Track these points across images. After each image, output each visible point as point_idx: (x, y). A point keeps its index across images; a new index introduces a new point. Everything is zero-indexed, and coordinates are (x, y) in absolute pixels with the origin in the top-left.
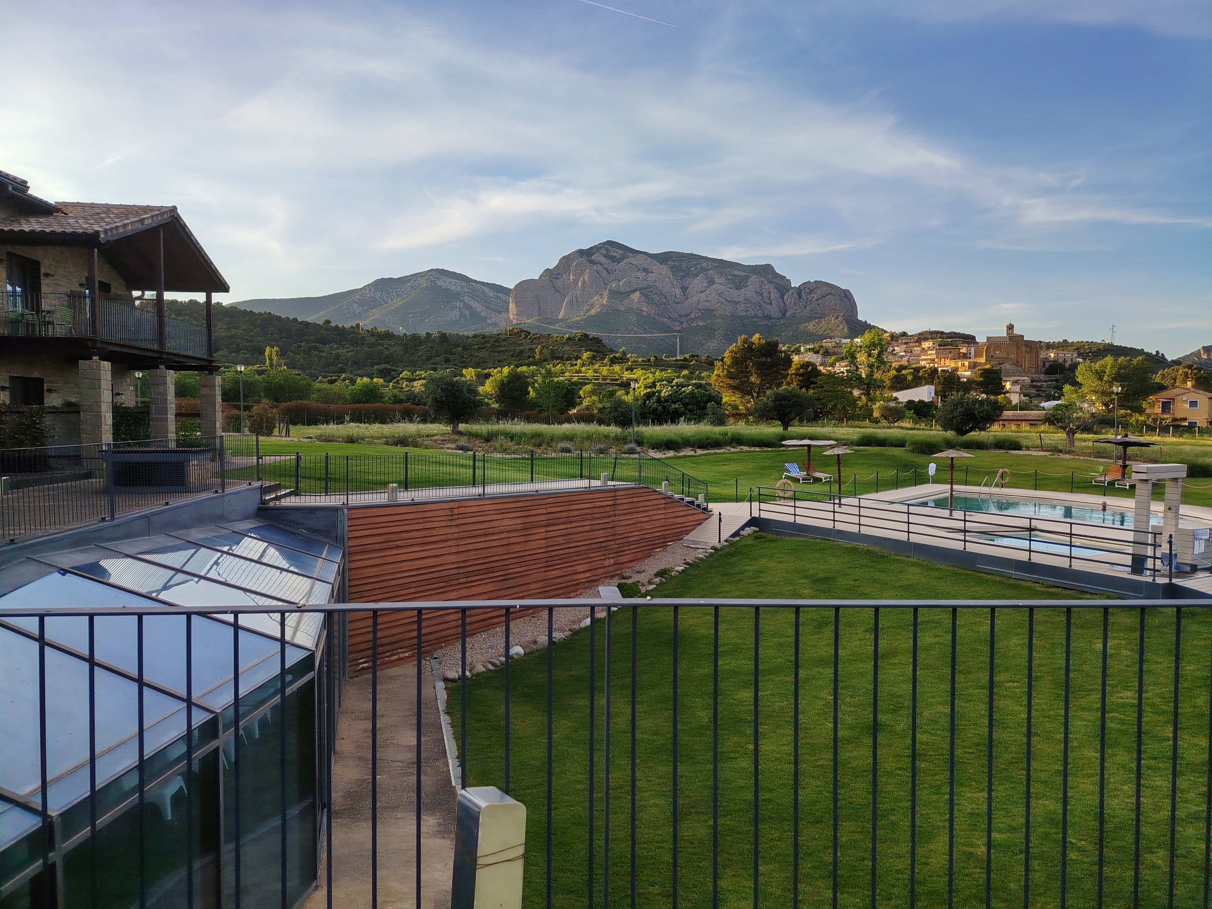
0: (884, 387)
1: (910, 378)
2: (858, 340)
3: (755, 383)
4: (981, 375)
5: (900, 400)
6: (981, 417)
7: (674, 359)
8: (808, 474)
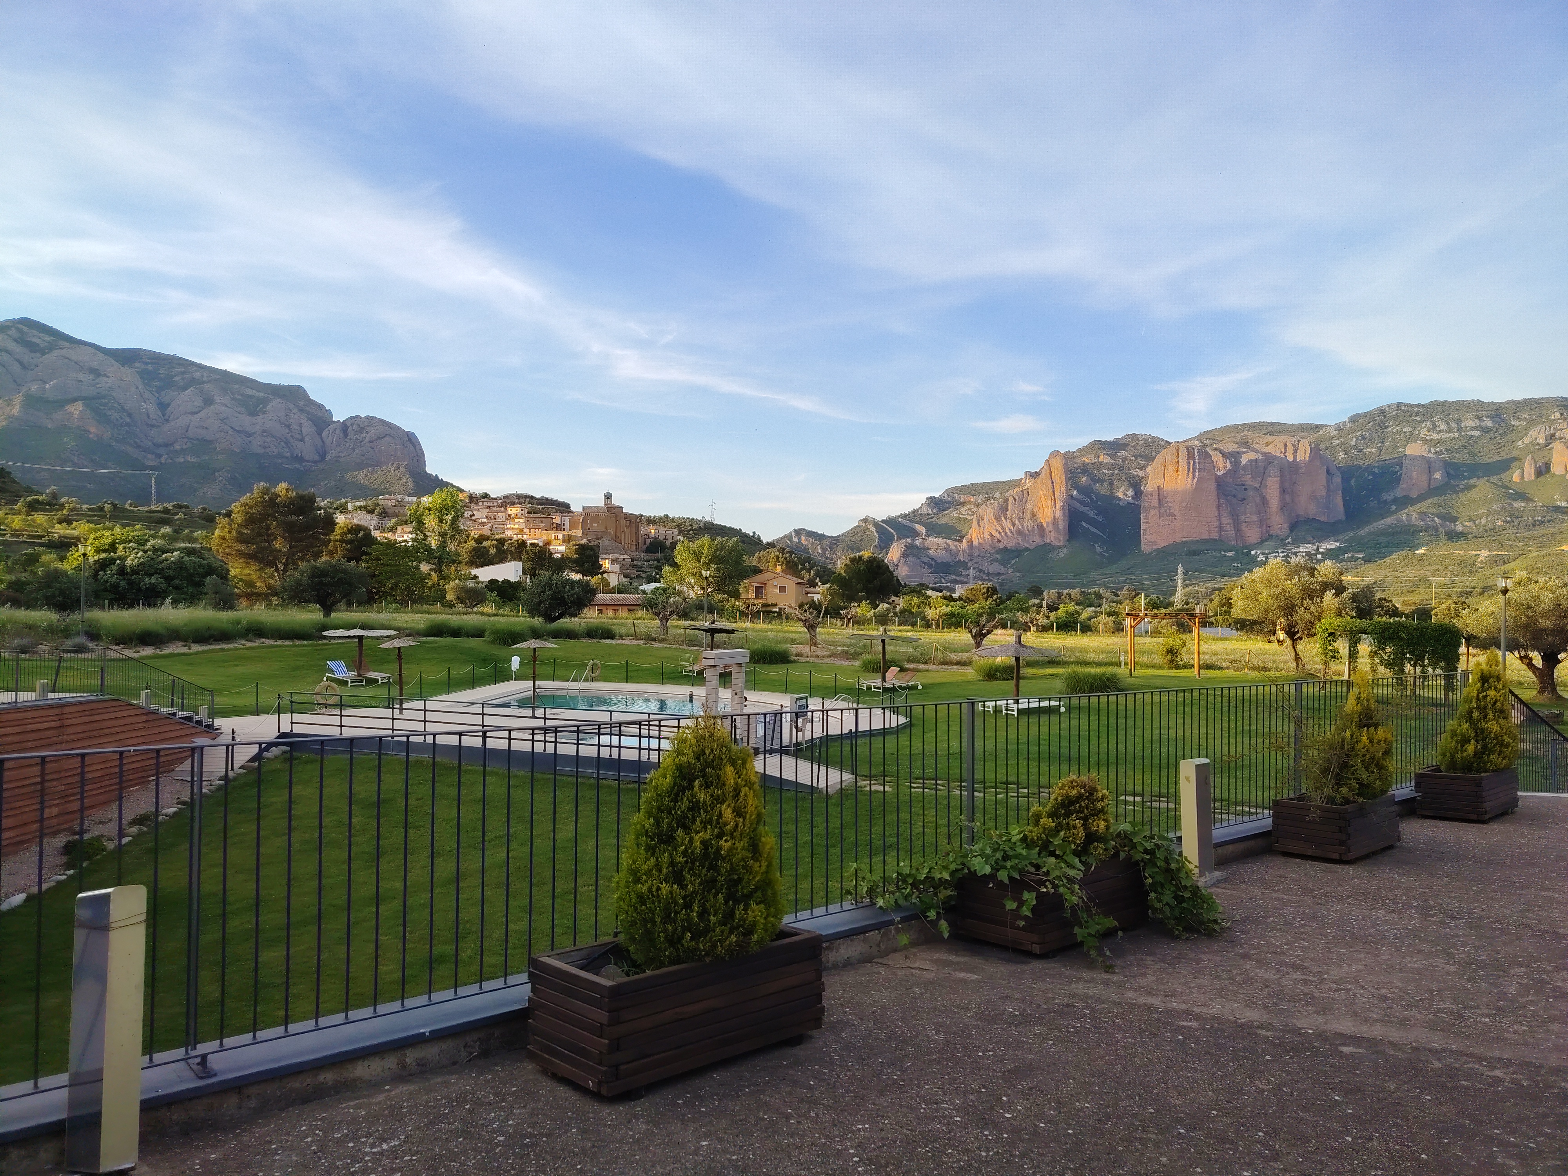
0: (460, 562)
1: (493, 551)
2: (426, 500)
3: (280, 551)
4: (576, 551)
5: (480, 579)
6: (571, 602)
7: (146, 509)
8: (359, 675)
